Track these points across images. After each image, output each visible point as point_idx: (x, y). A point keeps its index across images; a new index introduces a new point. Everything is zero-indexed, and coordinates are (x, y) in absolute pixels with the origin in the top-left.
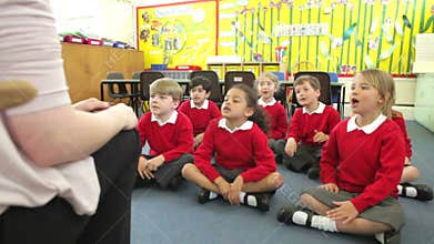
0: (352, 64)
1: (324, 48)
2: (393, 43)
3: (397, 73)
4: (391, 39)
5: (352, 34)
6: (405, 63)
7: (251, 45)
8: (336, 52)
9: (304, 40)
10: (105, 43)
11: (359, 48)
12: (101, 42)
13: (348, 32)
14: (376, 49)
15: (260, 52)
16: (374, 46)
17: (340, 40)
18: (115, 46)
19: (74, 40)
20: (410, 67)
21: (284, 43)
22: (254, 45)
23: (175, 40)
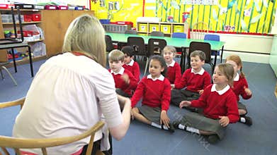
0: (232, 25)
1: (214, 14)
2: (260, 12)
3: (261, 32)
4: (259, 10)
5: (234, 5)
6: (267, 26)
7: (166, 9)
8: (222, 17)
9: (202, 8)
10: (70, 8)
11: (238, 14)
12: (67, 7)
13: (231, 4)
14: (249, 16)
15: (172, 16)
16: (247, 14)
17: (226, 9)
18: (76, 9)
19: (50, 8)
20: (270, 29)
21: (188, 10)
22: (168, 10)
23: (116, 3)
